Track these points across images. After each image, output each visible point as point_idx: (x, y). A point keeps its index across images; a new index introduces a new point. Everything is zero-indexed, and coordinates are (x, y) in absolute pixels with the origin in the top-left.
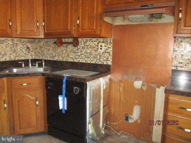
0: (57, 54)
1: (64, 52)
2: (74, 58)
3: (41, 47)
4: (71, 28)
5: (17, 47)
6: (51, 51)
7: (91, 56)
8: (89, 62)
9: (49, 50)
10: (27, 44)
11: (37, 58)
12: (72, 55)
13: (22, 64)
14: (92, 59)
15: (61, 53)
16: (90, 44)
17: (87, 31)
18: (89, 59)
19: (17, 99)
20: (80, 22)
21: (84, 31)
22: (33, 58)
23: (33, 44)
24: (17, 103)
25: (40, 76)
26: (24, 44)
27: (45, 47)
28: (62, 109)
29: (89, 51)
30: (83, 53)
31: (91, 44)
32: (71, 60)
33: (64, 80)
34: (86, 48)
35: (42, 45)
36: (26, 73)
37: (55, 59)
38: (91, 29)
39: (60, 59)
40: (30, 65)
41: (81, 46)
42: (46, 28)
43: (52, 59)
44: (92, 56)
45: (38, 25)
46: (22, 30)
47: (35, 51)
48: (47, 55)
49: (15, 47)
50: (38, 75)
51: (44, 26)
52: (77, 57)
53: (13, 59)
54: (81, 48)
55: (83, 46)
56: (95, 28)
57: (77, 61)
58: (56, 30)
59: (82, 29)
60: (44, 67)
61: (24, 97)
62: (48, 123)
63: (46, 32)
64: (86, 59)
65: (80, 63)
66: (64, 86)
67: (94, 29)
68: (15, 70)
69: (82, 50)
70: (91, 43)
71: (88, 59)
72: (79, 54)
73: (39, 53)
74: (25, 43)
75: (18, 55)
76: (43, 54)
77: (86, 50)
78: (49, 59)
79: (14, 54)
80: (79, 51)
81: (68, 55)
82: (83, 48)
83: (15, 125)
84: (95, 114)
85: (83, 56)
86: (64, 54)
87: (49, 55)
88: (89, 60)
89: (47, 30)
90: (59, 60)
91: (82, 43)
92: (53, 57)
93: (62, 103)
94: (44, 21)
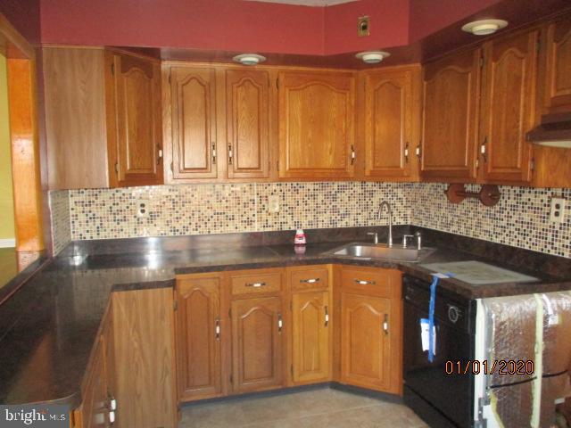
0: (456, 219)
1: (471, 215)
2: (492, 233)
3: (424, 199)
4: (471, 162)
5: (373, 199)
6: (443, 211)
7: (531, 232)
8: (527, 247)
9: (440, 207)
10: (395, 190)
11: (415, 223)
12: (488, 225)
13: (374, 236)
14: (534, 240)
15: (464, 218)
16: (529, 200)
17: (502, 171)
18: (527, 238)
19: (348, 310)
20: (490, 150)
21: (498, 171)
22: (409, 223)
23: (408, 190)
24: (348, 318)
25: (394, 268)
26: (387, 191)
27: (433, 201)
28: (427, 351)
29: (527, 219)
30: (513, 221)
31: (533, 198)
32: (485, 238)
33: (433, 287)
34: (520, 209)
35: (426, 194)
36: (369, 259)
37: (452, 230)
38: (512, 168)
39: (462, 232)
40: (391, 240)
41: (509, 202)
42: (423, 160)
43: (445, 230)
44: (534, 233)
45: (406, 153)
46: (374, 167)
47: (413, 207)
48: (436, 219)
49: (367, 199)
50: (389, 267)
51: (420, 156)
52: (498, 230)
53: (362, 225)
54: (509, 208)
55: (514, 203)
56: (519, 166)
57: (497, 241)
58: (440, 166)
59: (494, 168)
60: (419, 248)
61: (361, 307)
62: (404, 378)
63: (422, 169)
64: (520, 238)
65: (506, 246)
66: (432, 299)
67: (516, 168)
68: (359, 250)
69: (511, 213)
70: (532, 196)
71: (524, 239)
72: (504, 223)
73: (420, 212)
74: (390, 188)
75: (372, 214)
76: (427, 215)
77: (520, 214)
78: (439, 229)
79: (365, 214)
80: (503, 216)
81: (479, 225)
82: (514, 208)
83: (342, 363)
84: (504, 385)
85: (512, 228)
86: (470, 220)
87: (440, 218)
88: (527, 243)
89: (425, 166)
90: (458, 234)
91: (512, 196)
92: (448, 225)
93: (428, 337)
94: (420, 146)
